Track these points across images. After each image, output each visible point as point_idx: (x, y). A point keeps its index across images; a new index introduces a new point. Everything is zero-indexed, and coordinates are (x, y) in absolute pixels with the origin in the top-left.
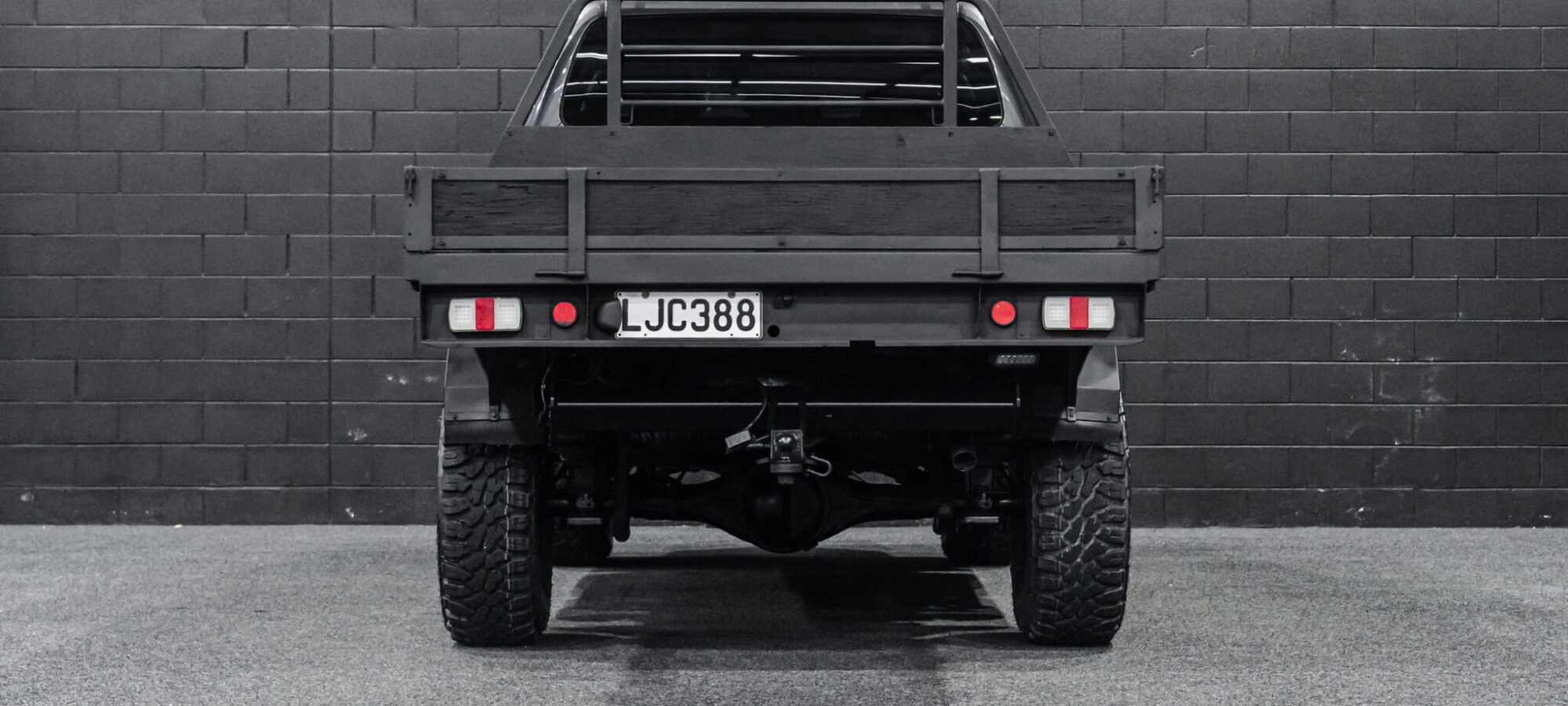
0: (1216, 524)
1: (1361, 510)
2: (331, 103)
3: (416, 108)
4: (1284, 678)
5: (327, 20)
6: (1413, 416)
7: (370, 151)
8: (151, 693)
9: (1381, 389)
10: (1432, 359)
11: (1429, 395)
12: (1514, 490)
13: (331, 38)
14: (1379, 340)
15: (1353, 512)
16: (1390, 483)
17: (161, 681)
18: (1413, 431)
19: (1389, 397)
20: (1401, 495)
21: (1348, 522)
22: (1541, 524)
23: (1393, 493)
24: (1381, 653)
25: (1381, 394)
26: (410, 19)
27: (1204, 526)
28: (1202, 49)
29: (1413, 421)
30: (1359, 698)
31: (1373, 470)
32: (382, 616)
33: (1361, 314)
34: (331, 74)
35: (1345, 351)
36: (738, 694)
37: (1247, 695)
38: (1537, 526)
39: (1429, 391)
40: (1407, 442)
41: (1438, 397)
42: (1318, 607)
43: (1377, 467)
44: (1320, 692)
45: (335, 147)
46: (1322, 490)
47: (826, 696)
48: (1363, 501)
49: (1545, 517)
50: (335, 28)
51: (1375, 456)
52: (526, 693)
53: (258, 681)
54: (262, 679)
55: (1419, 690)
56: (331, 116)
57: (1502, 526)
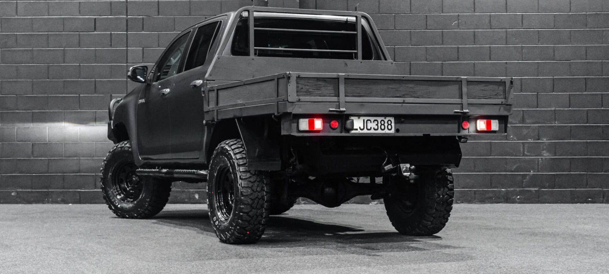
0: (463, 203)
1: (518, 197)
2: (127, 44)
3: (159, 47)
4: (480, 260)
5: (125, 14)
6: (538, 161)
7: (141, 63)
8: (58, 265)
9: (526, 150)
10: (545, 139)
11: (544, 153)
12: (577, 189)
13: (127, 21)
14: (525, 132)
15: (515, 198)
16: (529, 187)
17: (62, 261)
18: (538, 167)
19: (529, 154)
20: (534, 191)
21: (514, 202)
22: (588, 202)
23: (530, 191)
24: (518, 250)
25: (526, 153)
26: (156, 13)
27: (458, 203)
28: (456, 22)
29: (538, 163)
30: (508, 267)
31: (523, 182)
32: (145, 237)
33: (518, 122)
34: (127, 35)
35: (512, 137)
36: (275, 265)
37: (466, 266)
38: (586, 203)
39: (544, 152)
40: (536, 171)
41: (548, 154)
42: (497, 233)
43: (524, 181)
44: (493, 264)
45: (129, 61)
46: (503, 190)
47: (308, 266)
48: (519, 194)
49: (589, 199)
50: (128, 17)
51: (524, 176)
52: (196, 265)
53: (97, 261)
54: (99, 260)
55: (531, 264)
56: (127, 50)
57: (572, 203)
